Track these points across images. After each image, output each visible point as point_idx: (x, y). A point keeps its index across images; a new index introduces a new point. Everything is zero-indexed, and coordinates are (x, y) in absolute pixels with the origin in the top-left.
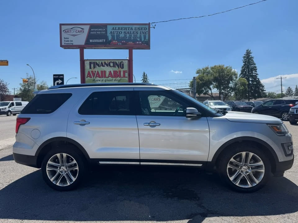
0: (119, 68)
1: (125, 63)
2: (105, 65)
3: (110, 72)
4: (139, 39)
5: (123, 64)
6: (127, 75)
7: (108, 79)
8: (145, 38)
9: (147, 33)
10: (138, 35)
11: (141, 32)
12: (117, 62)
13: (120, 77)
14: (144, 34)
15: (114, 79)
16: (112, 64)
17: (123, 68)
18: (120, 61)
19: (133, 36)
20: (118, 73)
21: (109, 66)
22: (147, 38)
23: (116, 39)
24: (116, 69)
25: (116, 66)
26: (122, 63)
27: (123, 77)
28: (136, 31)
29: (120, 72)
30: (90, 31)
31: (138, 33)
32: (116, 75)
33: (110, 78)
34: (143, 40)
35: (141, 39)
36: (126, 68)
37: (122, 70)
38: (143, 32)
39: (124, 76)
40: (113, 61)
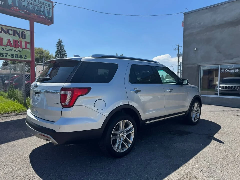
0: (20, 38)
1: (28, 34)
2: (3, 32)
3: (9, 41)
4: (43, 14)
5: (25, 35)
6: (29, 46)
7: (7, 48)
8: (49, 14)
9: (50, 10)
10: (42, 10)
11: (45, 7)
12: (18, 31)
13: (22, 48)
14: (48, 10)
15: (14, 49)
16: (11, 32)
17: (25, 38)
18: (21, 31)
19: (36, 8)
20: (19, 44)
21: (7, 33)
22: (51, 15)
23: (17, 6)
24: (17, 38)
25: (17, 35)
26: (24, 33)
27: (25, 49)
28: (40, 5)
29: (21, 42)
31: (42, 8)
32: (16, 44)
33: (9, 47)
34: (47, 15)
35: (45, 15)
36: (28, 39)
37: (24, 41)
38: (47, 8)
39: (26, 47)
40: (12, 29)
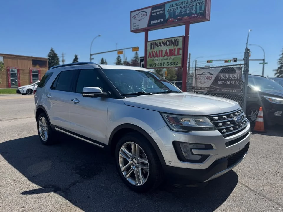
0: (174, 46)
1: (180, 40)
2: (163, 45)
3: (166, 51)
4: (194, 12)
5: (178, 41)
6: (181, 52)
7: (164, 58)
8: (200, 9)
9: (203, 2)
10: (194, 8)
11: (197, 3)
12: (173, 39)
13: (175, 55)
14: (200, 4)
15: (169, 57)
16: (168, 43)
17: (178, 45)
18: (176, 39)
19: (188, 9)
20: (173, 52)
21: (165, 45)
22: (203, 9)
23: (172, 16)
24: (172, 47)
25: (172, 44)
26: (177, 40)
27: (177, 55)
28: (191, 4)
29: (175, 49)
30: (151, 13)
31: (193, 5)
32: (171, 53)
33: (166, 57)
34: (198, 11)
35: (196, 11)
36: (181, 45)
37: (177, 48)
38: (199, 3)
39: (178, 54)
40: (169, 39)
